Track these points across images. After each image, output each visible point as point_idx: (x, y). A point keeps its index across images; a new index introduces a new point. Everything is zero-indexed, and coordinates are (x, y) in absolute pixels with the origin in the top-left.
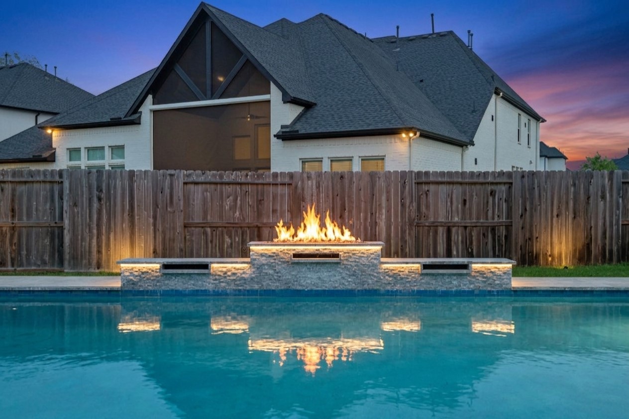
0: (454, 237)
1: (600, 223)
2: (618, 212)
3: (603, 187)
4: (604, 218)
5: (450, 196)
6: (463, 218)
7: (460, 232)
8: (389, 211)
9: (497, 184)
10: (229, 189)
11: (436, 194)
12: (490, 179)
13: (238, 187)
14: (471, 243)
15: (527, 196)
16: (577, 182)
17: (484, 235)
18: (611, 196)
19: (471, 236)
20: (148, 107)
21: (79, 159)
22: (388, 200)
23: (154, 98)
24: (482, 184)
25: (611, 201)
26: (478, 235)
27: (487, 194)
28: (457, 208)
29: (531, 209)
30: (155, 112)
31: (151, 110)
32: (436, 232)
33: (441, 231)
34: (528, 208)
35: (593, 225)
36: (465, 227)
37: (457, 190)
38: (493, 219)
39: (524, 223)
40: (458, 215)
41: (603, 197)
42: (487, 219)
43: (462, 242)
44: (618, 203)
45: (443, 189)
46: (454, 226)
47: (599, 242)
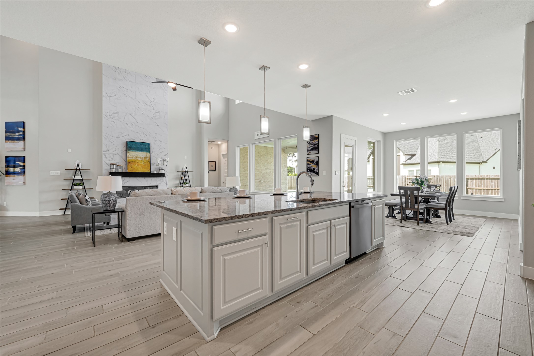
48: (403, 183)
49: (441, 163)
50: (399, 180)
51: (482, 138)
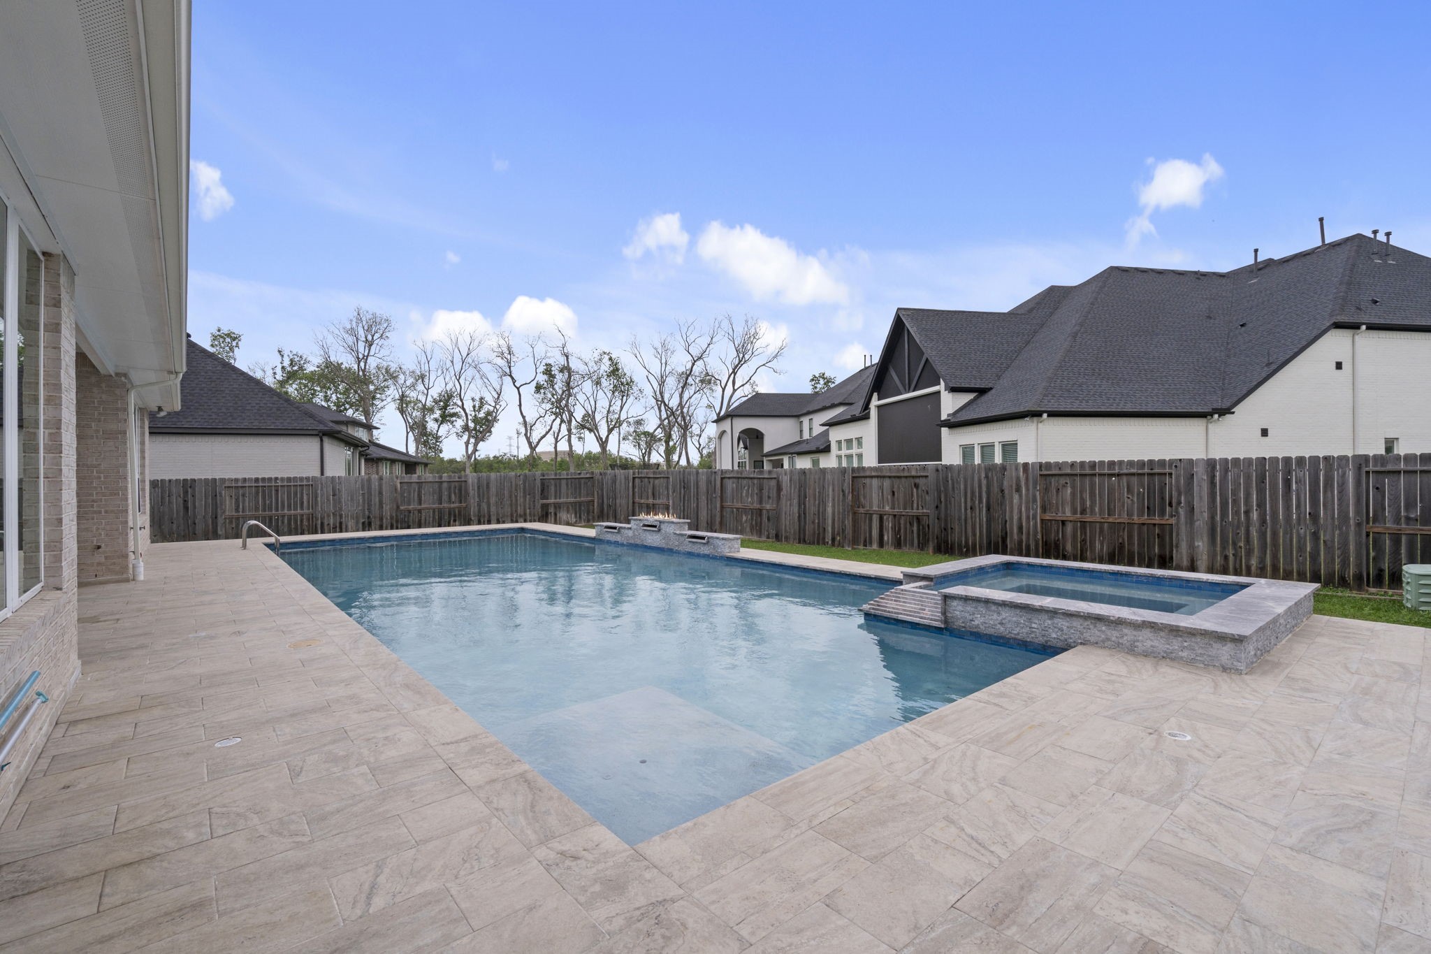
0: (885, 523)
1: (1016, 517)
2: (1035, 507)
3: (1018, 479)
4: (1020, 512)
5: (881, 488)
6: (893, 508)
7: (890, 519)
8: (833, 500)
9: (919, 477)
10: (745, 482)
11: (871, 485)
12: (914, 473)
13: (750, 481)
14: (899, 530)
15: (942, 489)
16: (990, 475)
17: (910, 523)
18: (1027, 490)
19: (900, 524)
20: (875, 402)
21: (852, 449)
22: (833, 490)
23: (878, 395)
24: (906, 477)
25: (1027, 495)
26: (905, 524)
27: (912, 486)
28: (887, 498)
29: (946, 500)
30: (879, 407)
31: (875, 406)
32: (871, 520)
33: (875, 519)
34: (942, 499)
35: (1007, 518)
36: (895, 516)
37: (887, 483)
38: (918, 509)
39: (939, 514)
40: (888, 504)
41: (1018, 490)
42: (912, 509)
43: (892, 528)
44: (1034, 497)
45: (875, 482)
46: (885, 514)
47: (1015, 537)
48: (844, 495)
49: (1045, 415)
50: (833, 485)
51: (1242, 326)
